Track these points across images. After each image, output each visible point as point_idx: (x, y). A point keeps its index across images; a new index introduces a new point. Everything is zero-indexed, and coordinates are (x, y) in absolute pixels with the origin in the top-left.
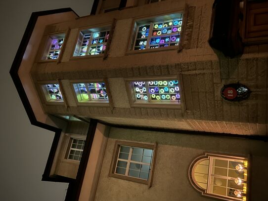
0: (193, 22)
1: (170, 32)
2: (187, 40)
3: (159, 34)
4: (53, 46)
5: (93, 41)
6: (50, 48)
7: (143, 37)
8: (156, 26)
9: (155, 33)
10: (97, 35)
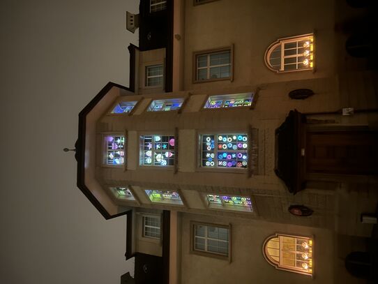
0: (258, 146)
1: (235, 147)
2: (255, 165)
3: (225, 147)
4: (110, 144)
5: (156, 144)
6: (108, 146)
7: (209, 149)
8: (220, 138)
9: (220, 146)
10: (158, 138)
